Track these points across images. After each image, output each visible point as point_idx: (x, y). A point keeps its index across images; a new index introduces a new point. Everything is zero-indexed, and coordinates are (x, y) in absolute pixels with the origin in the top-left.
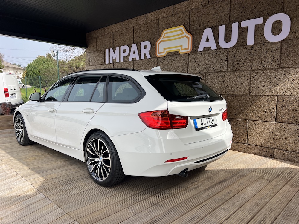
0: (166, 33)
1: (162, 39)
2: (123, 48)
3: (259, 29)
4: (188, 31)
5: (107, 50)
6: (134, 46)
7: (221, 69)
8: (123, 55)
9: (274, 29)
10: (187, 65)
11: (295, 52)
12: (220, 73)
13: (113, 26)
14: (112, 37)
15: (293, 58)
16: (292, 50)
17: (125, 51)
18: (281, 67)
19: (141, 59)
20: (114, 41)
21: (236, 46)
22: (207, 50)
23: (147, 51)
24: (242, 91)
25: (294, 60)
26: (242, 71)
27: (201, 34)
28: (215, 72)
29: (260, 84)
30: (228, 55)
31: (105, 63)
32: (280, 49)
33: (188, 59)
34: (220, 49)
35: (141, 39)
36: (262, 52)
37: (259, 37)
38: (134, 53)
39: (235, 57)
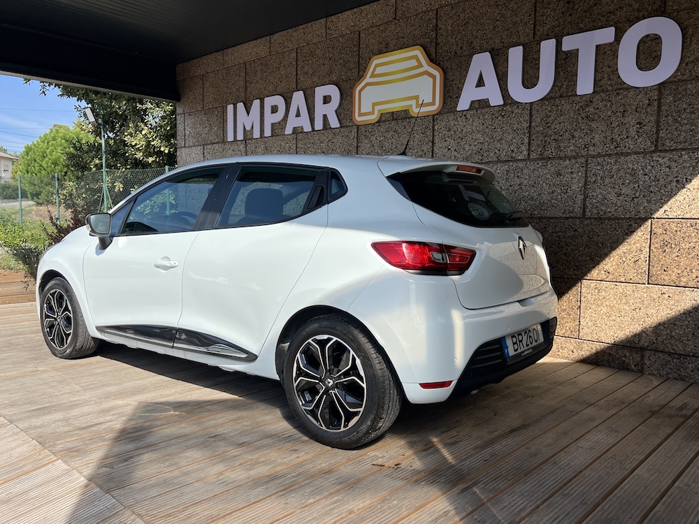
0: (377, 65)
1: (368, 79)
2: (270, 101)
3: (606, 55)
4: (432, 60)
5: (230, 108)
6: (298, 98)
7: (514, 154)
8: (270, 119)
9: (642, 56)
10: (430, 144)
11: (693, 113)
12: (511, 164)
13: (246, 46)
14: (243, 74)
15: (688, 126)
16: (684, 106)
17: (274, 109)
18: (658, 147)
19: (316, 129)
20: (248, 85)
21: (551, 98)
22: (480, 108)
23: (330, 110)
24: (566, 208)
25: (691, 131)
26: (566, 157)
27: (464, 67)
28: (499, 161)
29: (610, 189)
30: (530, 120)
31: (224, 141)
32: (656, 103)
33: (433, 130)
34: (510, 104)
35: (316, 79)
36: (613, 112)
37: (606, 76)
38: (298, 115)
39: (549, 124)
